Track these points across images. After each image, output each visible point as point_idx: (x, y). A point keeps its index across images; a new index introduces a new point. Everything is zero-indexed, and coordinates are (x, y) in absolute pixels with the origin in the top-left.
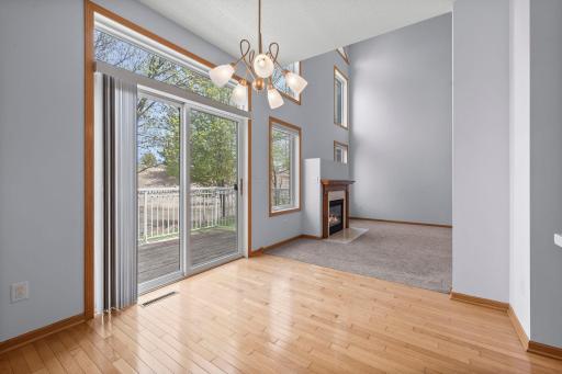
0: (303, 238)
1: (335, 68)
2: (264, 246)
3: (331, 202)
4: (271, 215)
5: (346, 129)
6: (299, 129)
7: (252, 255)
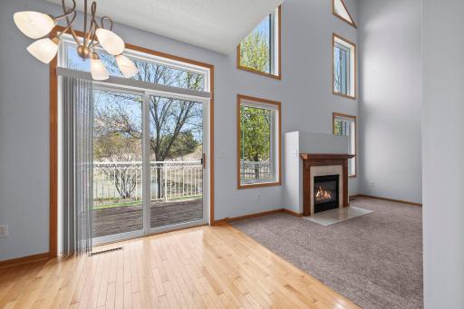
0: (283, 212)
1: (334, 35)
2: (231, 217)
3: (315, 178)
4: (240, 187)
5: (354, 99)
6: (279, 104)
7: (215, 223)
